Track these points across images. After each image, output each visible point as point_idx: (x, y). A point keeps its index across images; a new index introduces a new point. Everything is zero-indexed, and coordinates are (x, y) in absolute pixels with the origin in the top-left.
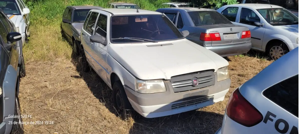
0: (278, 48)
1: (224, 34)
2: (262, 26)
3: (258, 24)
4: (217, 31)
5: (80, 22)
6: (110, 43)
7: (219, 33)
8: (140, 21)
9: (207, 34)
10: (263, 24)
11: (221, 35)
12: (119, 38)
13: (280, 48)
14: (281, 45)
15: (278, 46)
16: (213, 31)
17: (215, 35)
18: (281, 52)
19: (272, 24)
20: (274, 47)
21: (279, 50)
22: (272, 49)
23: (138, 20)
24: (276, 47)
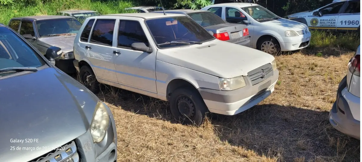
0: (268, 43)
1: (231, 33)
2: (250, 24)
3: (246, 22)
4: (225, 31)
5: (50, 36)
6: (158, 49)
7: (227, 33)
8: (171, 24)
9: (218, 34)
10: (251, 22)
11: (229, 33)
12: (166, 43)
13: (271, 43)
14: (272, 39)
15: (268, 42)
16: (222, 31)
17: (225, 34)
18: (272, 46)
19: (259, 21)
20: (264, 42)
21: (270, 44)
22: (263, 44)
23: (168, 24)
24: (267, 42)
